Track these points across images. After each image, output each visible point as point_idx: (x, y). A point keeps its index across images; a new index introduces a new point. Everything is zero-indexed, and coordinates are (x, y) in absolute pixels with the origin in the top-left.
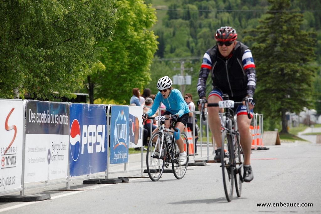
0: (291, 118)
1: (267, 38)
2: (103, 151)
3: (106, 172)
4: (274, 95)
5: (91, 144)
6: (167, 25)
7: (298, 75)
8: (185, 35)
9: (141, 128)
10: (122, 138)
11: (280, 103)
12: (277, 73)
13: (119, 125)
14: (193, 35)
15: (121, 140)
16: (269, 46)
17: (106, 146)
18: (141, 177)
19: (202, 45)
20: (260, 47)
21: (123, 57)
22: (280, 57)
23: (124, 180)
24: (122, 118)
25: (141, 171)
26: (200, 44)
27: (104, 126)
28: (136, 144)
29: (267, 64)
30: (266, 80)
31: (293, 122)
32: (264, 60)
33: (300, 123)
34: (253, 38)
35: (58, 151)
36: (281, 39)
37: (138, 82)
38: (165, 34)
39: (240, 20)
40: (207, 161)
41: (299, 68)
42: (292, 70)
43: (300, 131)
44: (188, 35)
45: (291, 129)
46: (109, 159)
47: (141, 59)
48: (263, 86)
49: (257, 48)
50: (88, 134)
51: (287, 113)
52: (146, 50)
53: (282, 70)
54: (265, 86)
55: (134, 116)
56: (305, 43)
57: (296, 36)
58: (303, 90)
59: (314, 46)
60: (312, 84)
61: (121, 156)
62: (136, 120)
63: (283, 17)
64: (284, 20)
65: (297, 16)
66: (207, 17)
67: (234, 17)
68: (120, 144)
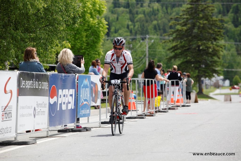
0: (204, 82)
1: (187, 23)
2: (73, 108)
3: (75, 123)
4: (193, 65)
5: (64, 103)
6: (112, 12)
7: (211, 50)
8: (125, 19)
9: (99, 91)
10: (86, 98)
11: (197, 71)
12: (195, 49)
13: (84, 89)
14: (132, 20)
15: (85, 100)
16: (189, 29)
18: (100, 127)
19: (138, 28)
20: (182, 29)
21: (82, 37)
22: (197, 37)
23: (88, 129)
24: (86, 84)
25: (99, 123)
26: (137, 26)
27: (74, 90)
28: (96, 103)
29: (187, 42)
30: (187, 55)
31: (206, 85)
32: (185, 39)
33: (211, 86)
34: (177, 22)
35: (41, 108)
36: (198, 24)
37: (94, 56)
38: (111, 19)
39: (167, 8)
40: (146, 115)
41: (211, 45)
42: (206, 47)
43: (211, 92)
44: (128, 19)
45: (205, 91)
47: (96, 38)
48: (184, 59)
49: (180, 31)
50: (62, 96)
52: (100, 32)
53: (199, 46)
54: (187, 58)
55: (95, 83)
56: (216, 26)
57: (209, 21)
58: (215, 62)
59: (222, 28)
60: (221, 57)
61: (85, 112)
62: (96, 86)
63: (199, 7)
64: (200, 10)
65: (210, 7)
66: (142, 6)
67: (162, 6)
68: (85, 103)
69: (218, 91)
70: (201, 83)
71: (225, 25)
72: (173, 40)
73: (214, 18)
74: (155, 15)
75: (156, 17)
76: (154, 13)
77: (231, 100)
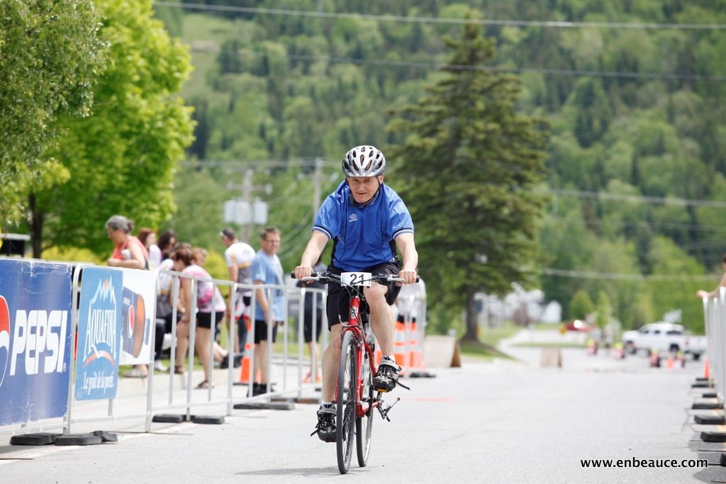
0: (485, 307)
1: (440, 127)
2: (60, 370)
3: (65, 418)
4: (451, 254)
5: (33, 354)
6: (217, 87)
7: (506, 211)
8: (255, 109)
9: (149, 320)
10: (104, 341)
11: (462, 272)
12: (459, 205)
13: (98, 311)
14: (276, 112)
15: (101, 347)
16: (445, 146)
17: (67, 360)
18: (147, 432)
19: (293, 136)
20: (424, 145)
21: (113, 156)
22: (465, 170)
23: (107, 437)
24: (106, 295)
25: (147, 419)
26: (288, 133)
27: (65, 313)
28: (136, 356)
29: (437, 184)
31: (490, 316)
32: (431, 175)
33: (505, 319)
34: (409, 123)
36: (470, 131)
37: (145, 215)
38: (212, 105)
39: (381, 82)
40: (296, 400)
41: (508, 197)
42: (494, 201)
43: (506, 336)
44: (262, 110)
45: (484, 332)
46: (72, 387)
47: (155, 160)
48: (426, 234)
49: (417, 149)
50: (27, 331)
51: (479, 296)
52: (166, 141)
53: (471, 199)
54: (433, 233)
55: (135, 294)
56: (524, 141)
57: (503, 125)
58: (516, 247)
59: (542, 148)
60: (535, 232)
61: (99, 383)
62: (138, 303)
63: (477, 81)
64: (478, 88)
65: (507, 81)
66: (306, 72)
67: (368, 74)
68: (100, 354)
69: (524, 335)
70: (474, 309)
71: (554, 139)
72: (394, 178)
73: (522, 117)
74: (346, 100)
75: (348, 106)
76: (342, 95)
77: (560, 365)
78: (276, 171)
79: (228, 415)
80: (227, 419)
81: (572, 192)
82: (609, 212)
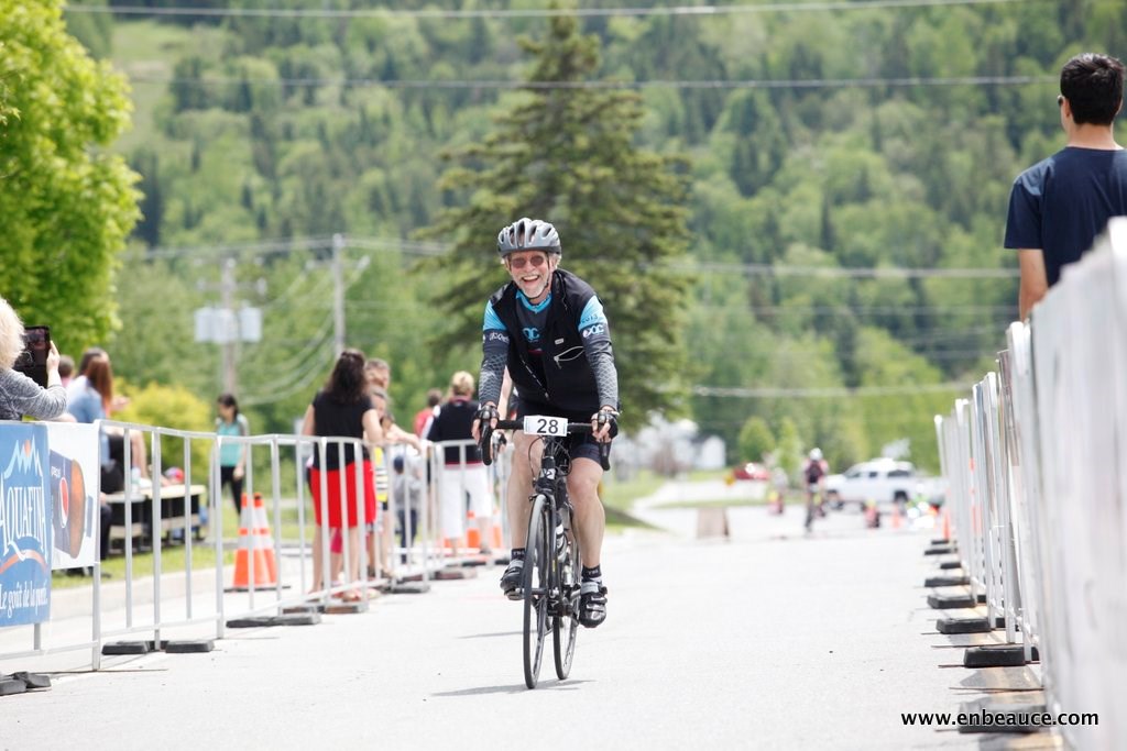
1: (521, 178)
6: (171, 132)
7: (630, 301)
8: (233, 163)
9: (91, 499)
10: (28, 535)
13: (15, 489)
14: (265, 167)
15: (25, 543)
16: (531, 205)
18: (94, 671)
19: (295, 202)
20: (498, 206)
21: (17, 247)
23: (34, 682)
24: (27, 464)
25: (94, 650)
26: (288, 197)
28: (74, 555)
31: (617, 465)
33: (639, 466)
34: (473, 175)
36: (570, 181)
37: (73, 335)
38: (164, 163)
39: (427, 112)
40: (322, 610)
41: (632, 279)
42: (611, 287)
43: (643, 494)
44: (245, 163)
45: (608, 491)
47: (82, 252)
49: (489, 213)
52: (100, 220)
55: (67, 460)
56: (654, 191)
57: (620, 169)
58: (650, 356)
59: (682, 201)
60: (678, 332)
61: (26, 598)
62: (73, 473)
63: (574, 104)
64: (578, 115)
65: (622, 101)
66: (310, 101)
67: (407, 100)
68: (24, 555)
69: (670, 491)
71: (700, 186)
72: (457, 260)
73: (647, 154)
74: (374, 143)
75: (380, 150)
76: (368, 134)
77: (726, 533)
78: (270, 259)
79: (219, 638)
80: (217, 644)
81: (732, 267)
82: (790, 296)
